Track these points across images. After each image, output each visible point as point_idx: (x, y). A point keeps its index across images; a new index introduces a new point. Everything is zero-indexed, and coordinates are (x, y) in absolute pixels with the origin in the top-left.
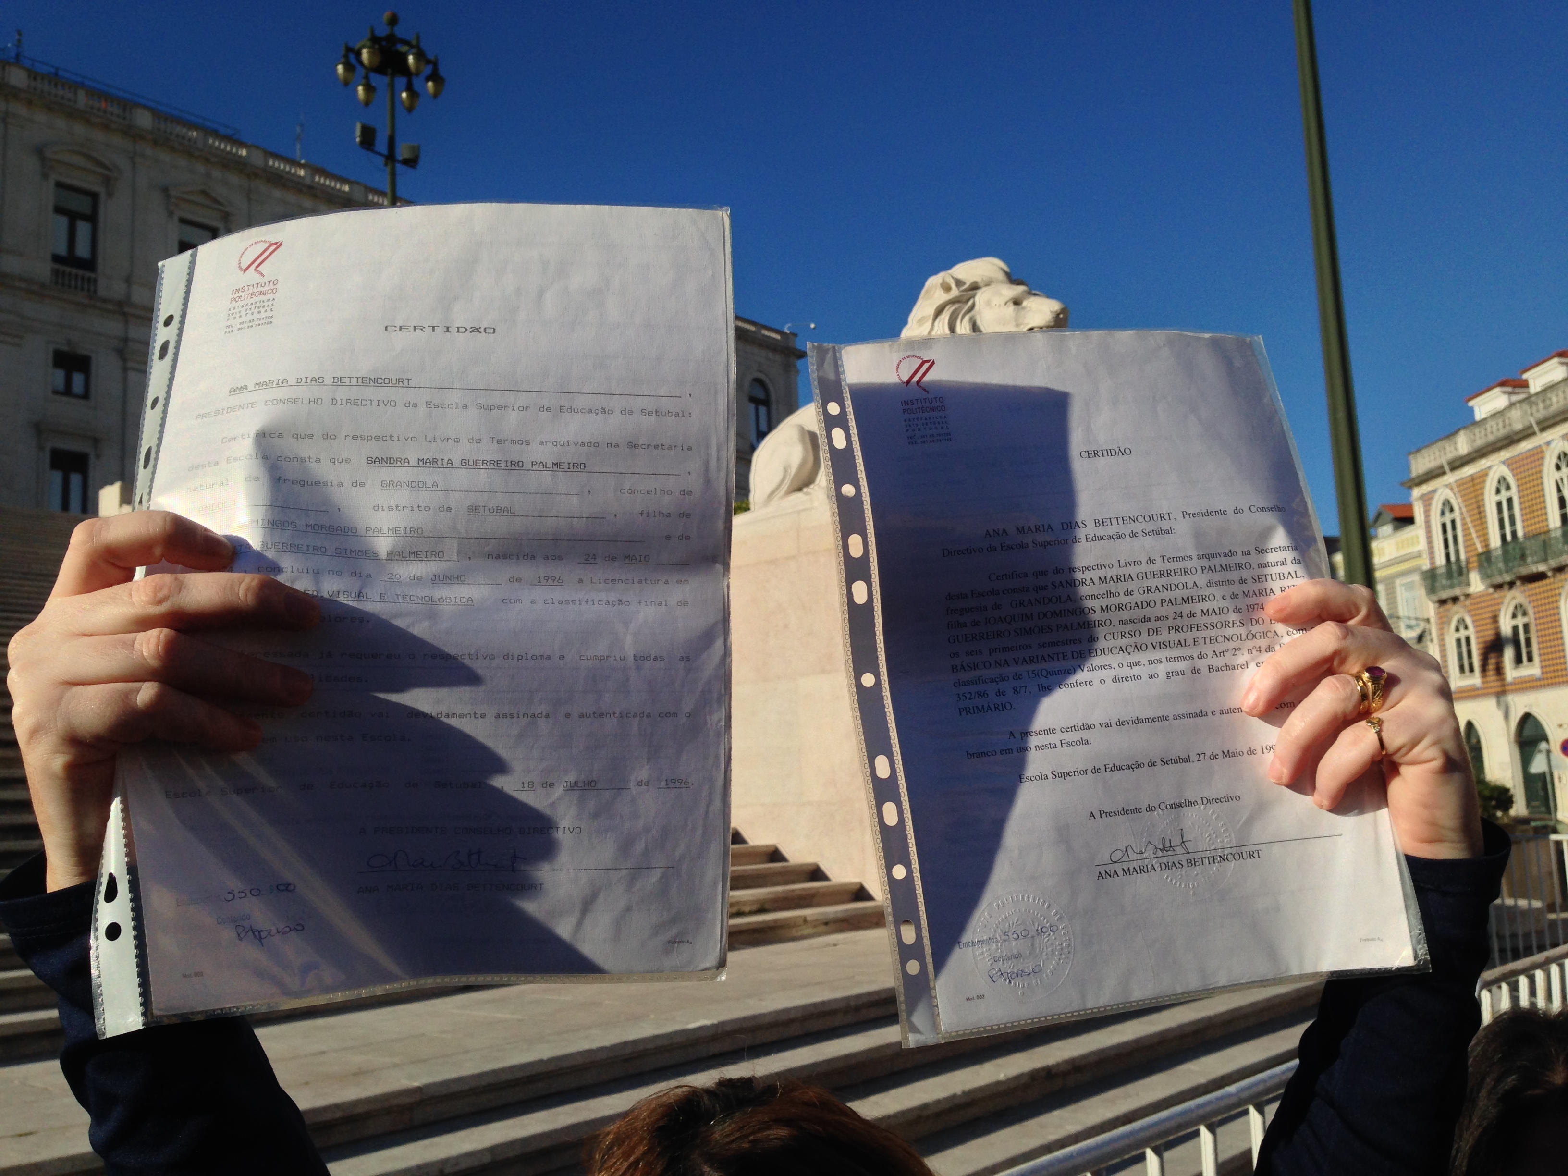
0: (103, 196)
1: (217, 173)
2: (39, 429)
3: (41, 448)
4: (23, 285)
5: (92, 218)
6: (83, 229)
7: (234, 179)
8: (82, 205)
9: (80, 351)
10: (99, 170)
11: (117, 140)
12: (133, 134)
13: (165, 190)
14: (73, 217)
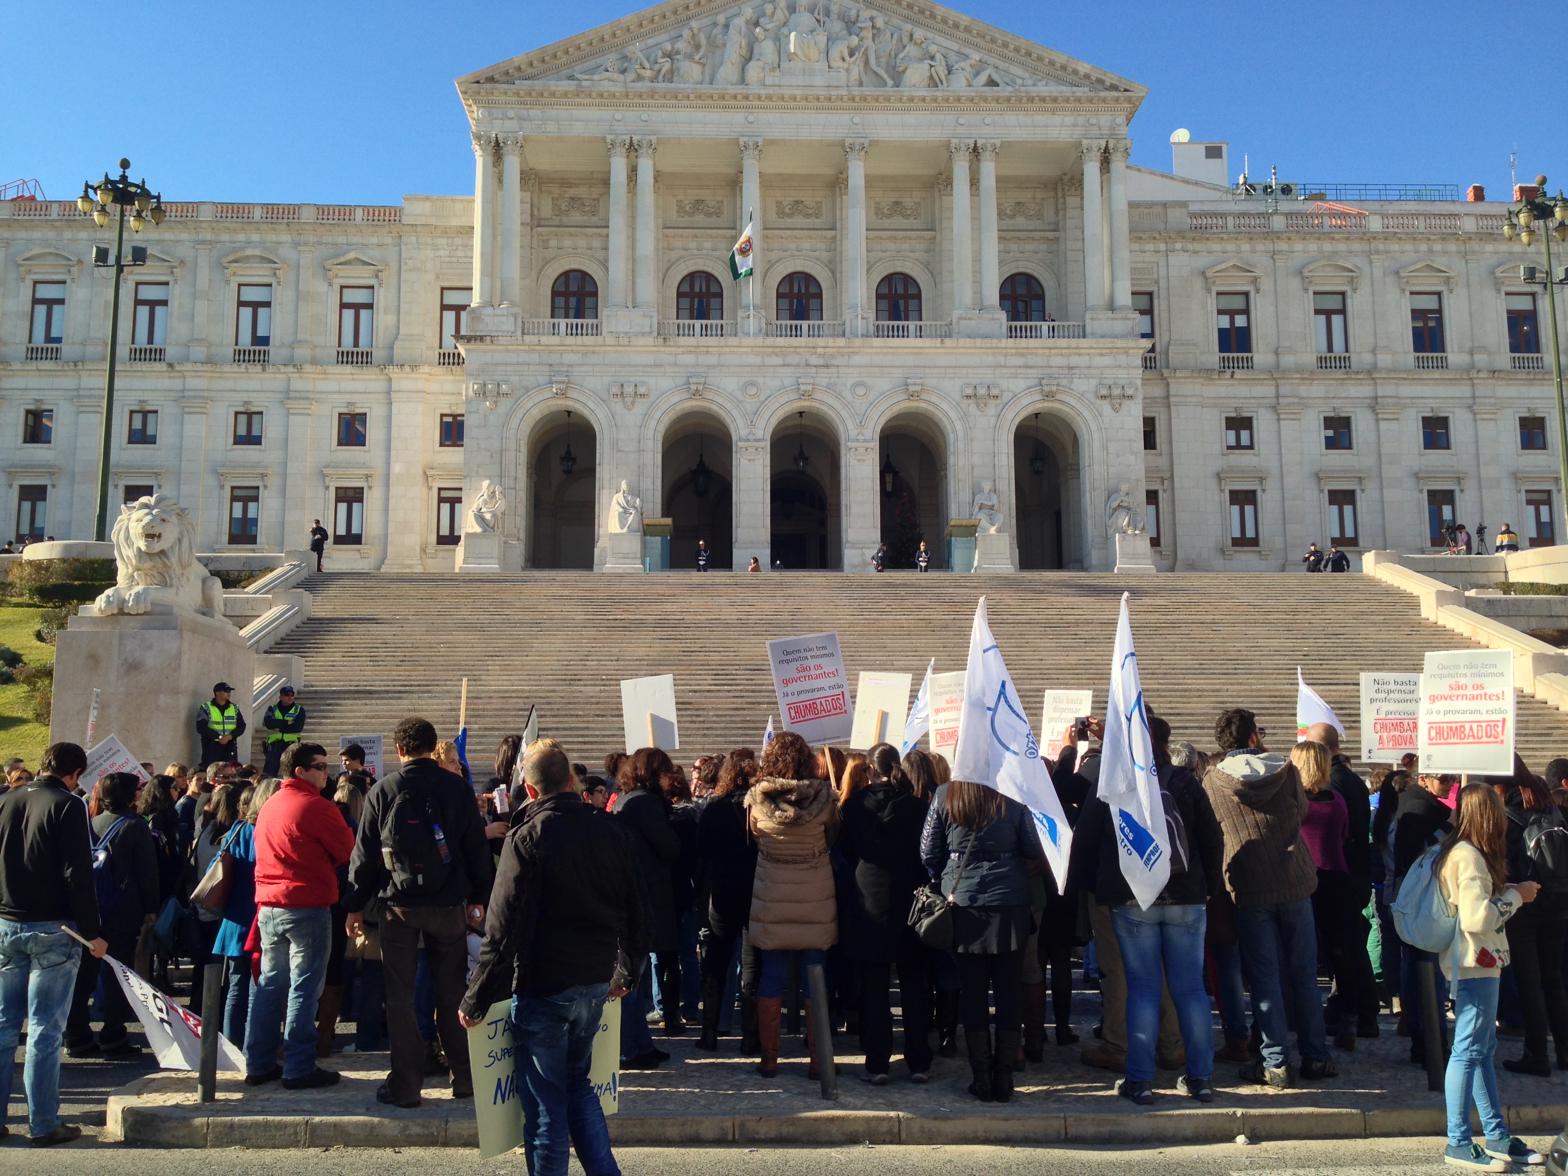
0: (1349, 294)
1: (1437, 247)
2: (1318, 477)
3: (1322, 491)
4: (1298, 376)
5: (1343, 312)
6: (1337, 320)
7: (1452, 247)
8: (1334, 303)
9: (1343, 415)
10: (1347, 274)
11: (1357, 246)
12: (1369, 237)
13: (1397, 273)
14: (1328, 313)
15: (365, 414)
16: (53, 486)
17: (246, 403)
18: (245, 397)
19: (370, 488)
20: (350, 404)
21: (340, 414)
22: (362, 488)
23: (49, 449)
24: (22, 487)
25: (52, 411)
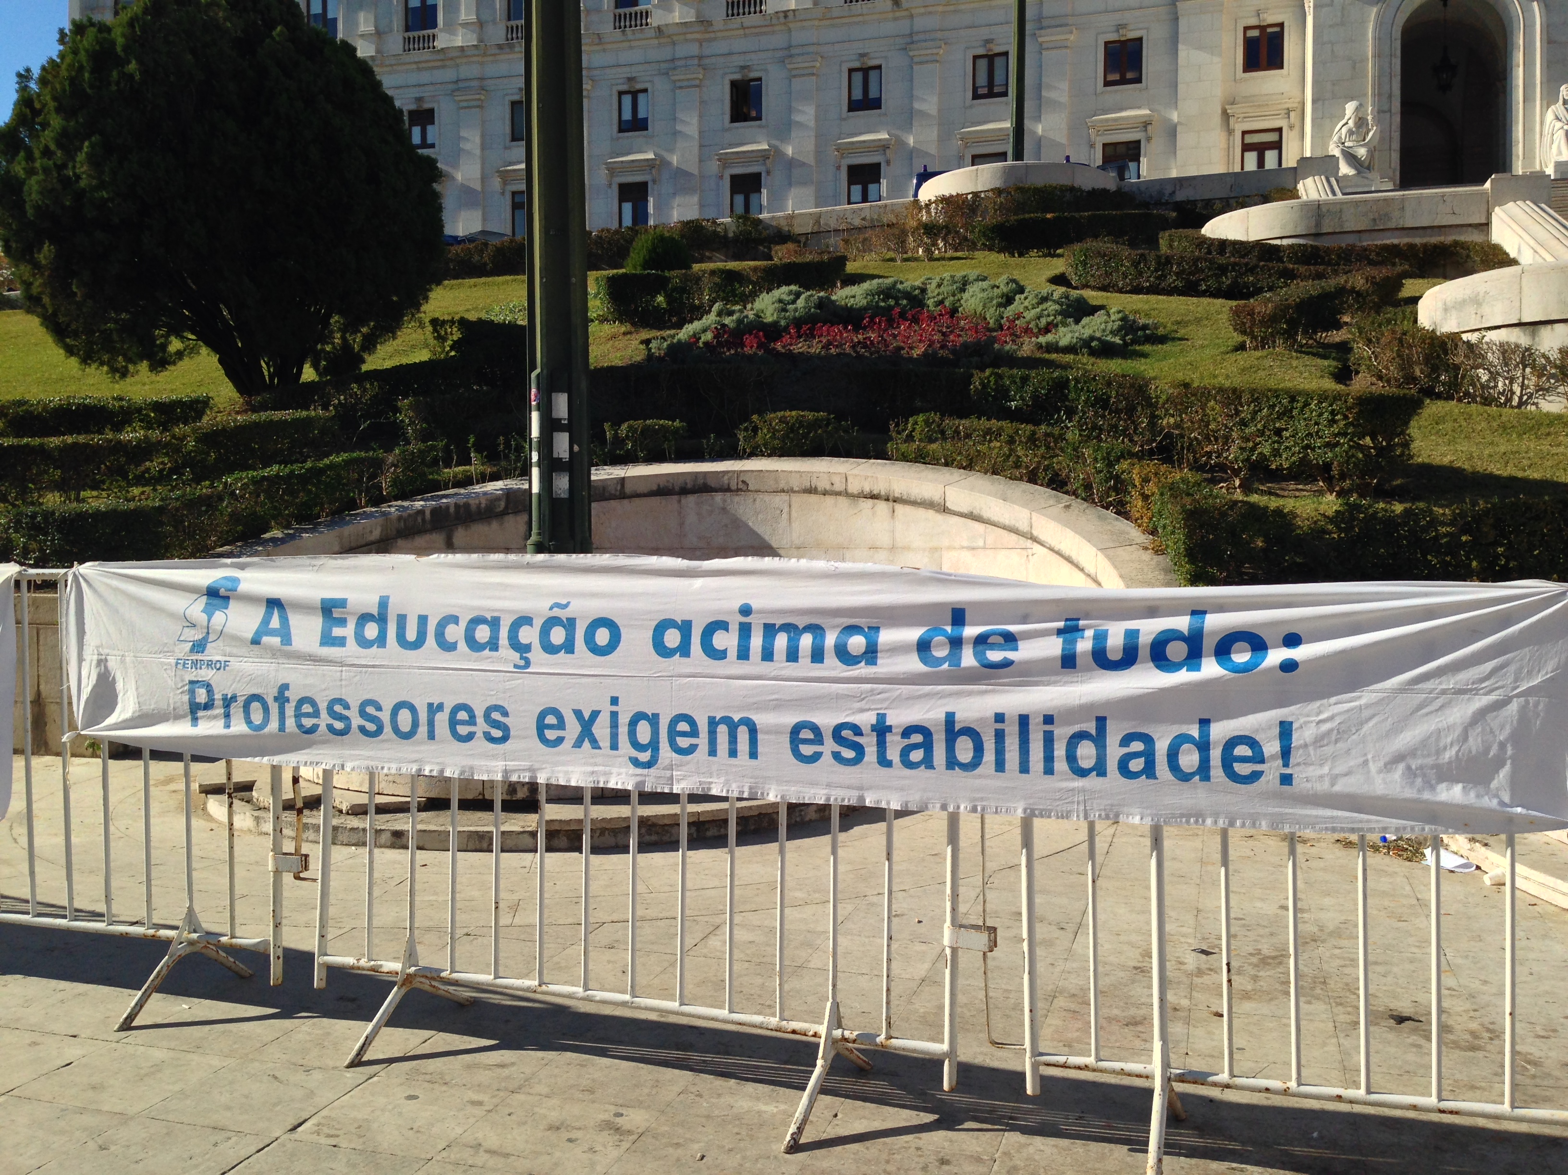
15: (1140, 40)
16: (768, 173)
17: (988, 41)
18: (985, 34)
19: (1149, 139)
20: (1120, 27)
21: (1106, 43)
22: (1138, 142)
23: (759, 127)
24: (733, 178)
25: (760, 79)
